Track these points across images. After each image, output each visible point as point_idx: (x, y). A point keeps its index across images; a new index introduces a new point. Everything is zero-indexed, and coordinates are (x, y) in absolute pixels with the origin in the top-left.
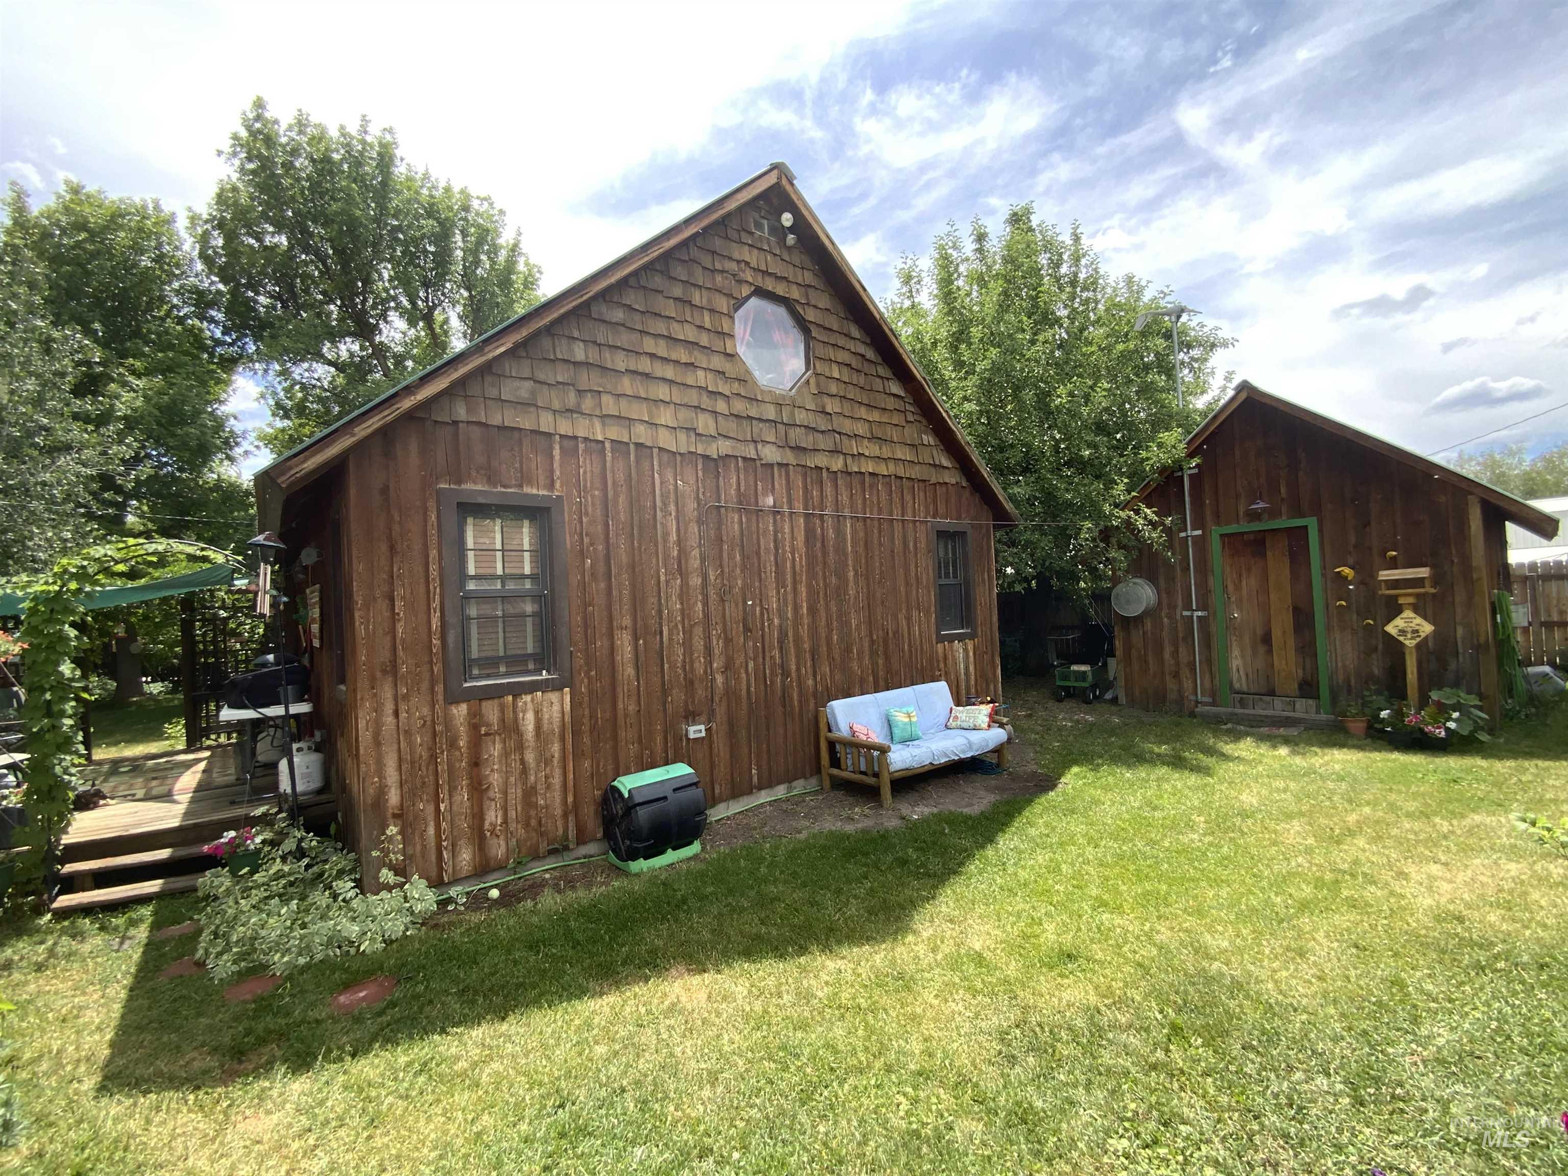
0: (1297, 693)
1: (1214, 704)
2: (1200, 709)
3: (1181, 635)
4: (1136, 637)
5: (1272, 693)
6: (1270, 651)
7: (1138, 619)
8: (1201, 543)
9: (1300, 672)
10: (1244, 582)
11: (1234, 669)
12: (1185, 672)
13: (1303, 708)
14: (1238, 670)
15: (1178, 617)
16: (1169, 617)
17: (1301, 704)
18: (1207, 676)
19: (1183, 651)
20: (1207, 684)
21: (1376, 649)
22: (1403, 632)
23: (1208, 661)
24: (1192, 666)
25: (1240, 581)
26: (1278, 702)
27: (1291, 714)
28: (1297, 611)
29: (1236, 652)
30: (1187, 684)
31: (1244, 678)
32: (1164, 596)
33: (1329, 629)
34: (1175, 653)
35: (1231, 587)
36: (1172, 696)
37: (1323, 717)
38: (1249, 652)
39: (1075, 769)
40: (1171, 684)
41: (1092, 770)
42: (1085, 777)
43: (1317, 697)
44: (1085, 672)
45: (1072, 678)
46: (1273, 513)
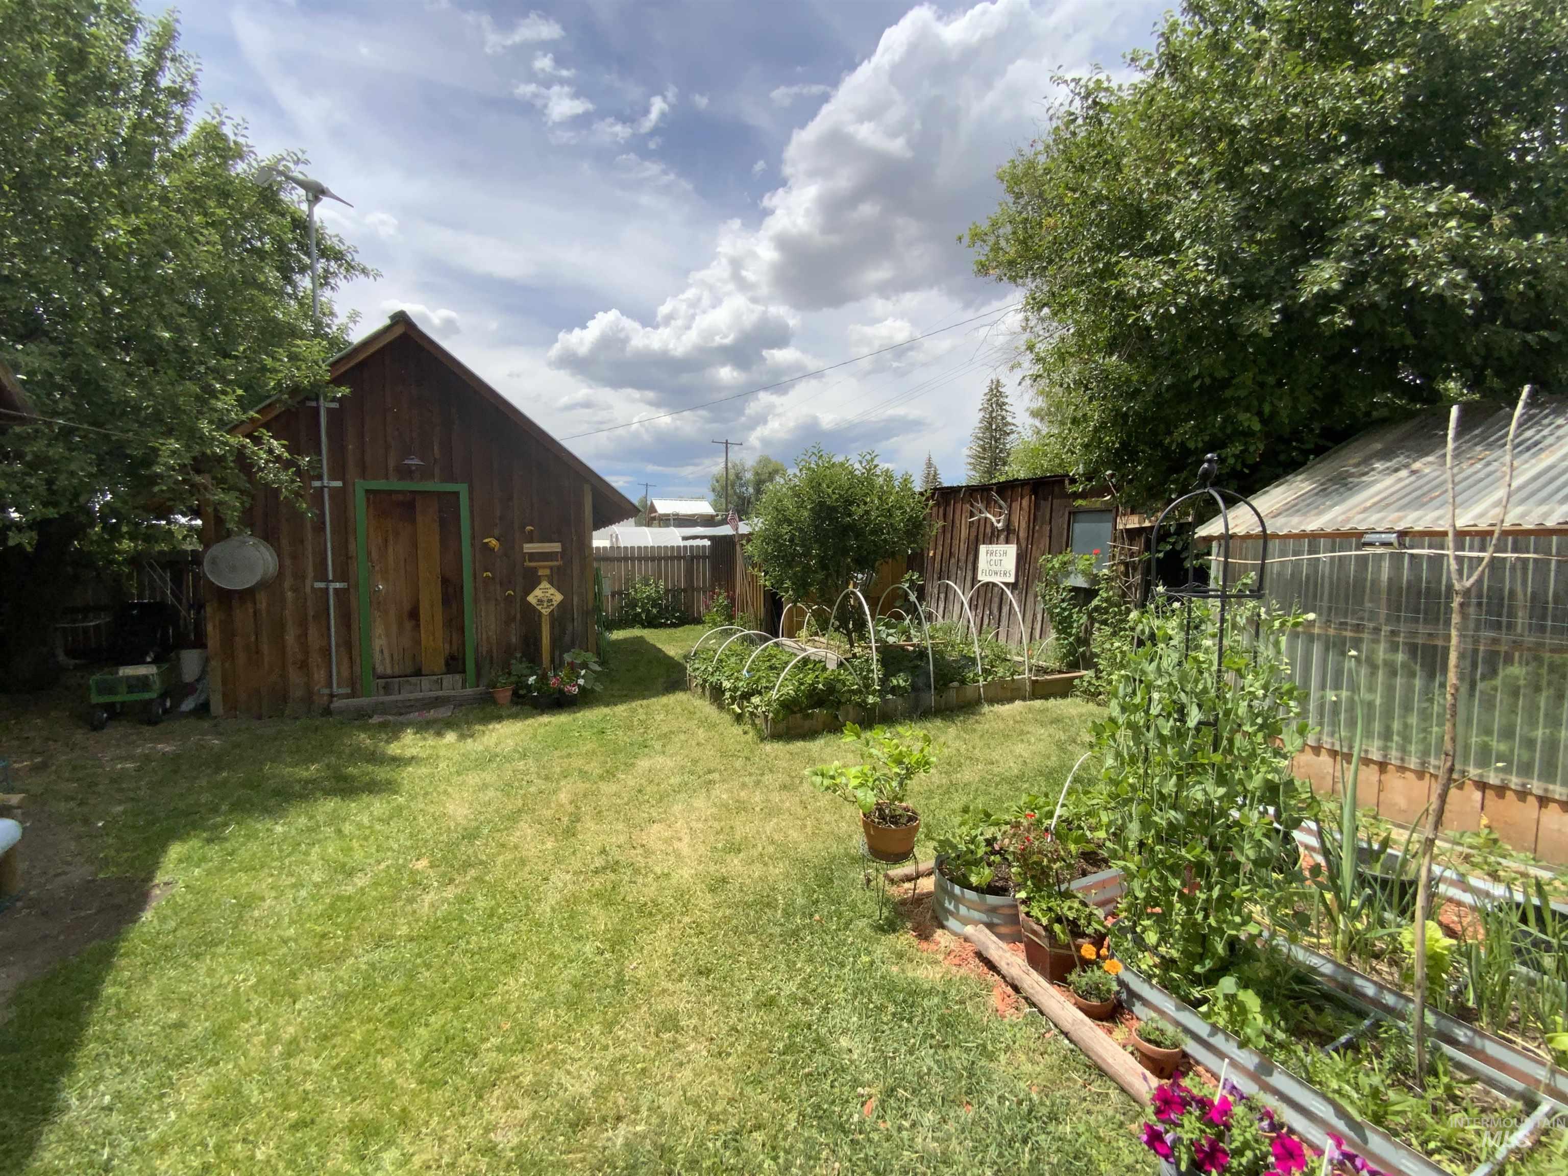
0: (444, 669)
1: (353, 695)
2: (337, 704)
3: (311, 613)
4: (242, 617)
5: (418, 673)
6: (418, 626)
7: (247, 595)
8: (341, 498)
9: (447, 646)
10: (390, 550)
11: (378, 649)
12: (315, 659)
13: (451, 685)
14: (382, 651)
15: (308, 589)
16: (295, 590)
17: (448, 680)
18: (346, 661)
19: (313, 633)
20: (345, 673)
21: (514, 619)
22: (540, 601)
23: (347, 645)
24: (326, 652)
25: (386, 547)
26: (425, 682)
27: (440, 693)
28: (445, 581)
29: (379, 630)
30: (319, 676)
31: (388, 661)
32: (288, 562)
33: (476, 601)
34: (303, 637)
35: (375, 555)
36: (298, 693)
37: (469, 691)
38: (394, 628)
39: (176, 850)
40: (295, 677)
41: (209, 841)
42: (203, 859)
43: (464, 671)
44: (146, 677)
45: (123, 688)
46: (426, 474)
